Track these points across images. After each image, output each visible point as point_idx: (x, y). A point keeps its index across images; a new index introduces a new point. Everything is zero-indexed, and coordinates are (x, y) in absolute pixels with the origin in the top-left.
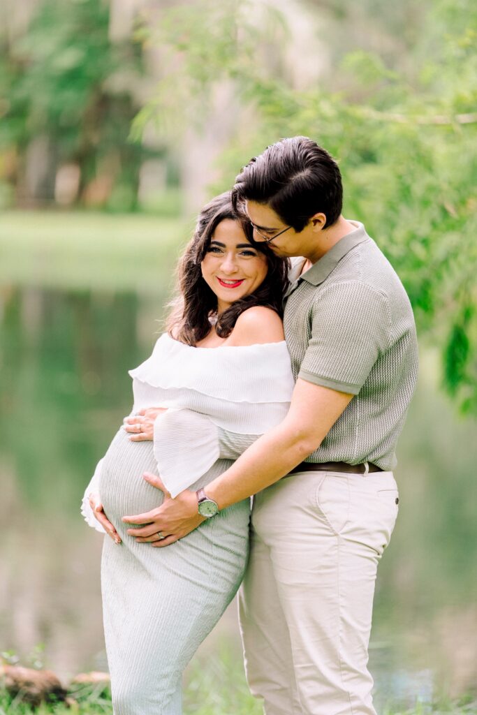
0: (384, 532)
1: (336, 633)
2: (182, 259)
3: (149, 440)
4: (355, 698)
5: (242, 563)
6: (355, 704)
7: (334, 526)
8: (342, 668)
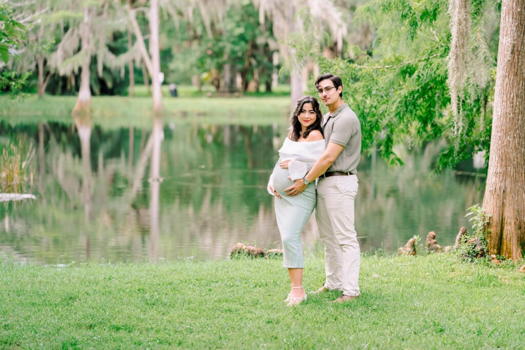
0: (355, 191)
1: (345, 221)
2: (292, 116)
3: (287, 168)
4: (352, 238)
5: (315, 201)
6: (352, 240)
7: (341, 191)
8: (347, 230)
